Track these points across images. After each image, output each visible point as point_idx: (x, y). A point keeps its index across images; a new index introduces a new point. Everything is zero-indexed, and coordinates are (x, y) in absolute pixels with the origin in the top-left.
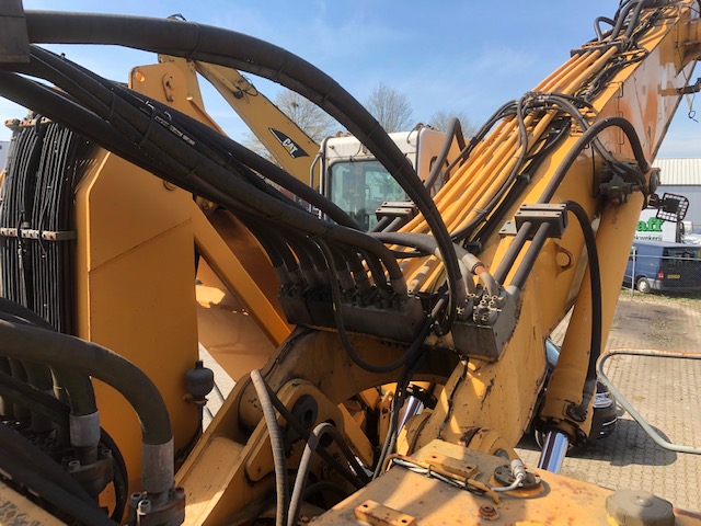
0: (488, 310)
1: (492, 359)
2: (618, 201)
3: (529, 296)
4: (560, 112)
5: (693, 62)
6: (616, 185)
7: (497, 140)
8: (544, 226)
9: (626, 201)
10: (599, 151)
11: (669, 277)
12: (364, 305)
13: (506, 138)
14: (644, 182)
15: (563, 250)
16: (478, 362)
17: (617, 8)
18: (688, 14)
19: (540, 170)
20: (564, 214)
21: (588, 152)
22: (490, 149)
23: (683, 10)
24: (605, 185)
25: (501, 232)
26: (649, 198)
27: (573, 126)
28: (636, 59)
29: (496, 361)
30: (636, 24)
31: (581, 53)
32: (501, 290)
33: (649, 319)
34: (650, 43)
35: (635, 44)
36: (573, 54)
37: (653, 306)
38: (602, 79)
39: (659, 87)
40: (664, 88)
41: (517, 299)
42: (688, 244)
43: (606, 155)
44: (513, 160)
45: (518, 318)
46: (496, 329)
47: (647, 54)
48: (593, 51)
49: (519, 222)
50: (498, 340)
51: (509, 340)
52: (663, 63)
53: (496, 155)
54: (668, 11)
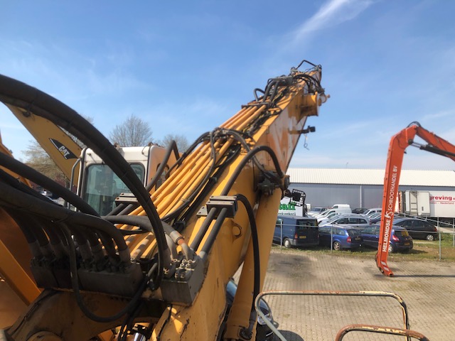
0: (185, 270)
1: (188, 305)
2: (267, 194)
3: (214, 257)
4: (235, 141)
5: (305, 117)
6: (266, 184)
7: (198, 155)
8: (223, 210)
9: (272, 194)
10: (256, 164)
11: (300, 237)
12: (98, 271)
13: (203, 154)
14: (281, 183)
15: (236, 225)
16: (178, 307)
17: (266, 84)
18: (302, 91)
19: (223, 175)
20: (235, 203)
21: (251, 164)
22: (194, 160)
23: (300, 89)
24: (261, 184)
25: (198, 214)
26: (284, 192)
27: (242, 149)
28: (276, 113)
29: (191, 305)
30: (276, 94)
31: (247, 107)
32: (194, 255)
33: (291, 264)
34: (283, 105)
35: (275, 104)
36: (243, 107)
37: (292, 256)
38: (258, 123)
39: (288, 129)
40: (291, 129)
41: (206, 260)
42: (309, 218)
43: (260, 167)
44: (207, 168)
45: (206, 274)
46: (190, 283)
47: (281, 111)
48: (253, 106)
49: (209, 207)
50: (192, 291)
51: (199, 291)
52: (290, 116)
53: (198, 163)
54: (292, 88)
